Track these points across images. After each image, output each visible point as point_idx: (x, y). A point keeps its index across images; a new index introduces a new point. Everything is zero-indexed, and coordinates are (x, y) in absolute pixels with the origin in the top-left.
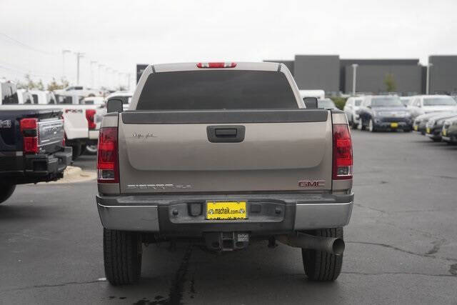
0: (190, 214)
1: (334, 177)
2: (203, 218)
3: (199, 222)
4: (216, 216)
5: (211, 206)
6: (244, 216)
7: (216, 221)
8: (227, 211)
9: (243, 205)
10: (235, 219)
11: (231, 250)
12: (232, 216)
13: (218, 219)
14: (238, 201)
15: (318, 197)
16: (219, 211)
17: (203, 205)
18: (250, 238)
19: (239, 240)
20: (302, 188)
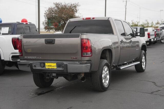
0: (41, 66)
1: (82, 56)
2: (45, 68)
3: (43, 69)
4: (48, 67)
5: (46, 64)
6: (56, 68)
7: (48, 69)
8: (51, 66)
9: (55, 64)
10: (53, 68)
11: (49, 78)
12: (53, 67)
13: (49, 68)
14: (54, 63)
15: (77, 63)
16: (49, 66)
17: (44, 64)
18: (56, 75)
19: (53, 75)
20: (72, 59)
